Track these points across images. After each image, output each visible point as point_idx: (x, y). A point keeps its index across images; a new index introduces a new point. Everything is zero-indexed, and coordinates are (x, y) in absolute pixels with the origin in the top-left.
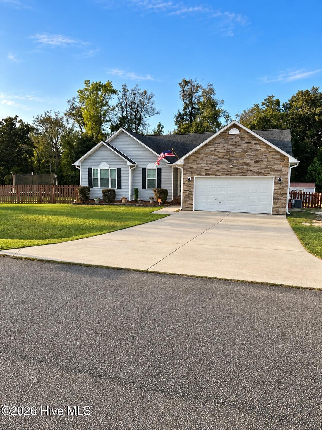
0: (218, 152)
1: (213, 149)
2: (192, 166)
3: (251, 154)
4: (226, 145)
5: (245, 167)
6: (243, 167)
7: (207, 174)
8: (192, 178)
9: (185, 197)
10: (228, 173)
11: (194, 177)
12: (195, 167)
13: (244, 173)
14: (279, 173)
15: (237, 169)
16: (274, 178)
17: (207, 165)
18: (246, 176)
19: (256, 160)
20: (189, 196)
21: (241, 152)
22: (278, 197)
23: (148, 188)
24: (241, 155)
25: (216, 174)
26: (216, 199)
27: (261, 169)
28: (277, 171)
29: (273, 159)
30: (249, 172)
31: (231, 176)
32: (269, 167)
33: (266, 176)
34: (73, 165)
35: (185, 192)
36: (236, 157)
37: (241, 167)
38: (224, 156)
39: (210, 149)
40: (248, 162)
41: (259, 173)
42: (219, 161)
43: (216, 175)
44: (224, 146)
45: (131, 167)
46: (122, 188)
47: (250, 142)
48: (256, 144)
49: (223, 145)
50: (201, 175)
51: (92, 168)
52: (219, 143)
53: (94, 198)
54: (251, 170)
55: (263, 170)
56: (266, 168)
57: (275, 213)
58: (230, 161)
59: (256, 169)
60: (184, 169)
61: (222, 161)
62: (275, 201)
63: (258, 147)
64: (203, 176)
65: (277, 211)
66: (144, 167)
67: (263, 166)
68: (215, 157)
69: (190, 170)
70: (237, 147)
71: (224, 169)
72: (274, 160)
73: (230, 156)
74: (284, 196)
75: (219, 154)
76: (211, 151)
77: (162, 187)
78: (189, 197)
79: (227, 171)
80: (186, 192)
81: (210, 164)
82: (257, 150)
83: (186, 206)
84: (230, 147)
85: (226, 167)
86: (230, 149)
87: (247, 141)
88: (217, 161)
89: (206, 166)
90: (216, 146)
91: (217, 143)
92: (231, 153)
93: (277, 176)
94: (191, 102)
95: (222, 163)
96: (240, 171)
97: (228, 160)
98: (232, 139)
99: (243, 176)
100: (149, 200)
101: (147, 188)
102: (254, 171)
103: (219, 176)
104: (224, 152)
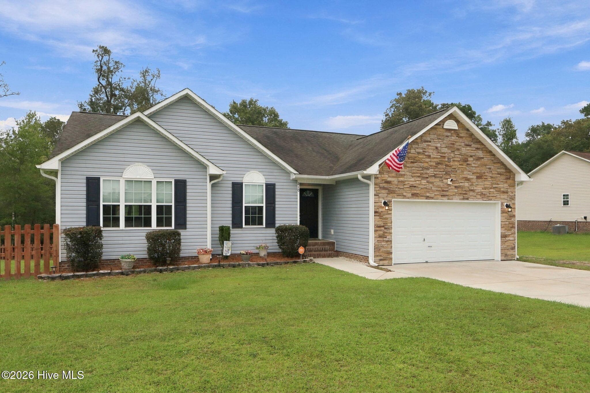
0: (429, 156)
1: (421, 151)
2: (389, 179)
3: (473, 165)
4: (439, 145)
5: (467, 184)
6: (463, 184)
7: (414, 195)
8: (390, 201)
9: (379, 239)
10: (444, 193)
11: (393, 200)
12: (395, 180)
13: (465, 195)
14: (505, 196)
15: (456, 187)
16: (500, 202)
17: (413, 179)
18: (467, 199)
19: (478, 175)
20: (386, 238)
21: (460, 159)
22: (507, 233)
23: (246, 224)
24: (460, 165)
25: (428, 194)
26: (424, 240)
27: (485, 188)
28: (504, 192)
29: (498, 174)
30: (471, 193)
31: (448, 199)
32: (494, 186)
33: (491, 200)
34: (38, 167)
35: (378, 229)
36: (454, 167)
37: (461, 184)
38: (438, 164)
39: (417, 150)
40: (469, 177)
41: (483, 195)
42: (431, 172)
43: (427, 197)
44: (437, 148)
45: (213, 177)
46: (188, 226)
47: (471, 146)
48: (477, 149)
49: (435, 145)
50: (404, 197)
51: (98, 179)
52: (430, 142)
53: (119, 257)
54: (473, 191)
55: (488, 191)
56: (491, 188)
57: (503, 258)
58: (447, 173)
59: (479, 189)
60: (375, 184)
61: (435, 173)
62: (503, 239)
63: (480, 154)
64: (408, 198)
65: (506, 255)
66: (237, 180)
67: (488, 183)
68: (426, 165)
69: (385, 185)
70: (454, 152)
71: (438, 187)
72: (499, 176)
73: (446, 165)
74: (513, 230)
75: (430, 160)
76: (419, 153)
77: (277, 222)
78: (384, 239)
79: (443, 191)
80: (381, 230)
81: (419, 177)
82: (479, 159)
83: (382, 258)
84: (445, 150)
85: (441, 184)
86: (445, 153)
87: (467, 143)
88: (428, 172)
89: (412, 181)
90: (425, 145)
91: (427, 141)
92: (446, 159)
93: (503, 201)
94: (110, 84)
95: (435, 176)
96: (460, 192)
97: (443, 171)
98: (447, 136)
99: (464, 199)
100: (257, 251)
101: (244, 226)
102: (477, 191)
103: (432, 198)
104: (437, 158)
